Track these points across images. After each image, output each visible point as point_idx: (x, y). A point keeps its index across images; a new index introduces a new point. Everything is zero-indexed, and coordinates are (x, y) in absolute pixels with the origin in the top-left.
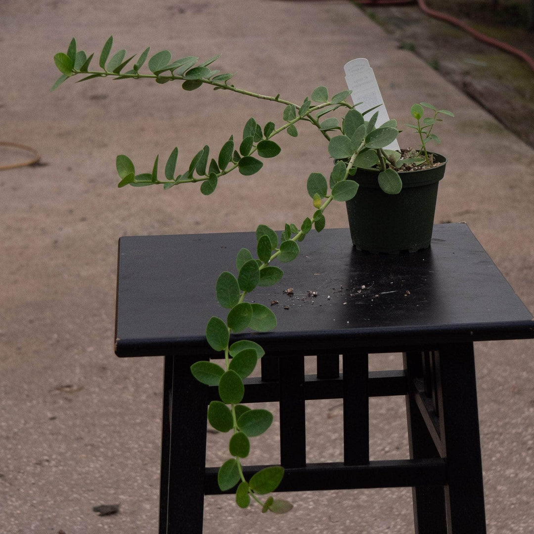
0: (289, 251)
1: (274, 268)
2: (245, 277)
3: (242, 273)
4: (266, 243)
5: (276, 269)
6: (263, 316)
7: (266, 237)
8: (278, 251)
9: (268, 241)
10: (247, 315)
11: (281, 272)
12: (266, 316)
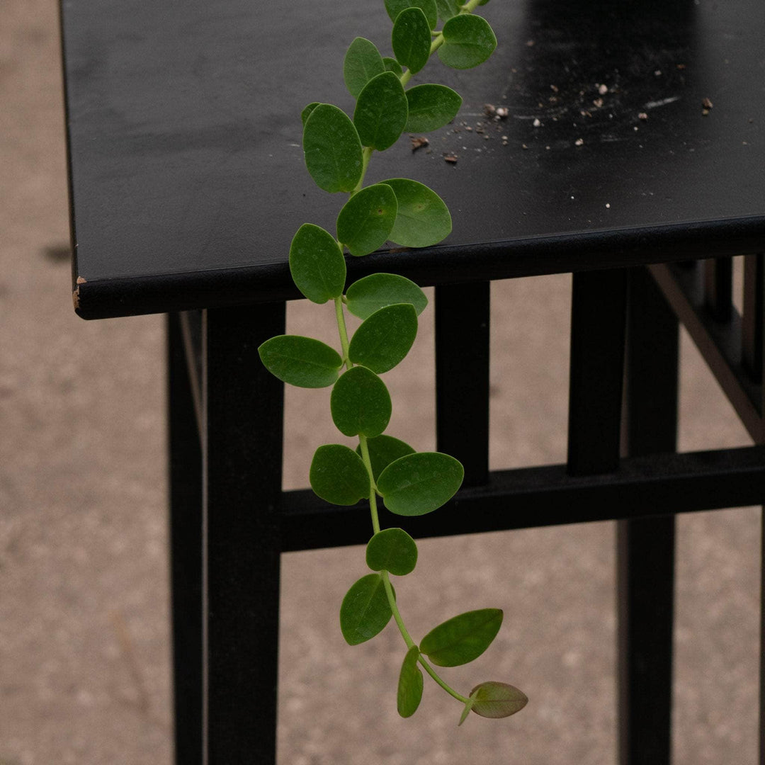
0: (469, 40)
1: (439, 89)
2: (370, 114)
3: (362, 104)
4: (415, 26)
5: (444, 90)
6: (418, 208)
7: (417, 12)
8: (437, 36)
9: (421, 24)
10: (383, 213)
11: (455, 98)
12: (423, 208)
